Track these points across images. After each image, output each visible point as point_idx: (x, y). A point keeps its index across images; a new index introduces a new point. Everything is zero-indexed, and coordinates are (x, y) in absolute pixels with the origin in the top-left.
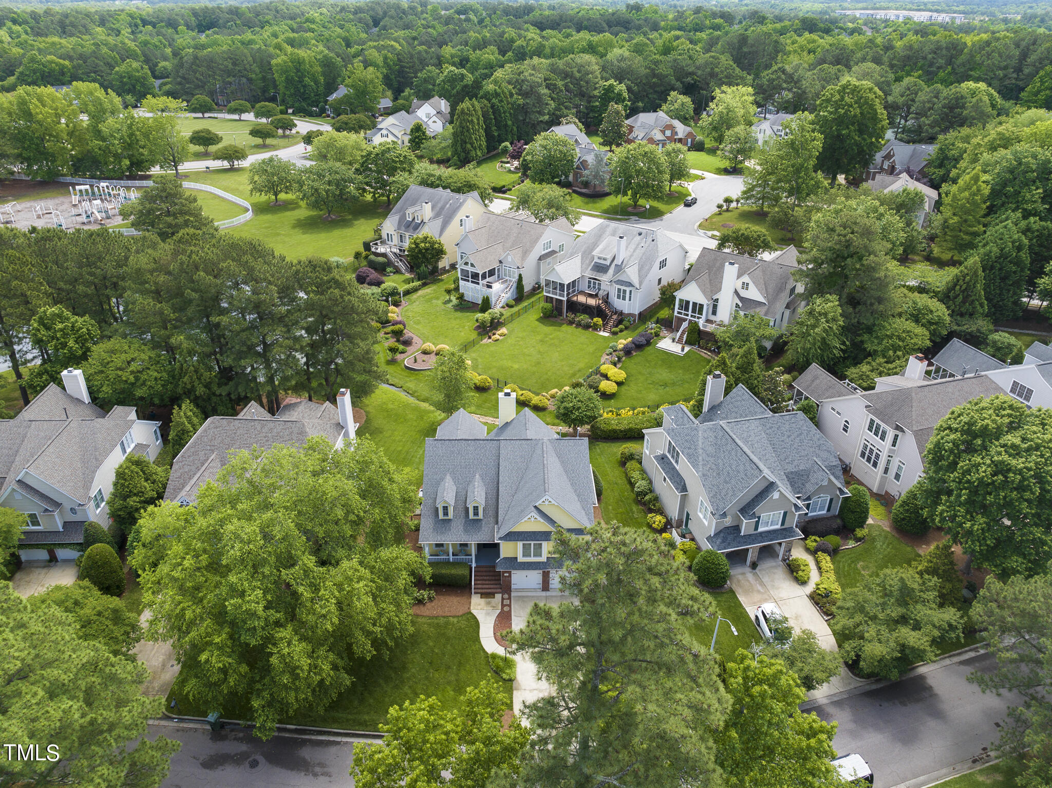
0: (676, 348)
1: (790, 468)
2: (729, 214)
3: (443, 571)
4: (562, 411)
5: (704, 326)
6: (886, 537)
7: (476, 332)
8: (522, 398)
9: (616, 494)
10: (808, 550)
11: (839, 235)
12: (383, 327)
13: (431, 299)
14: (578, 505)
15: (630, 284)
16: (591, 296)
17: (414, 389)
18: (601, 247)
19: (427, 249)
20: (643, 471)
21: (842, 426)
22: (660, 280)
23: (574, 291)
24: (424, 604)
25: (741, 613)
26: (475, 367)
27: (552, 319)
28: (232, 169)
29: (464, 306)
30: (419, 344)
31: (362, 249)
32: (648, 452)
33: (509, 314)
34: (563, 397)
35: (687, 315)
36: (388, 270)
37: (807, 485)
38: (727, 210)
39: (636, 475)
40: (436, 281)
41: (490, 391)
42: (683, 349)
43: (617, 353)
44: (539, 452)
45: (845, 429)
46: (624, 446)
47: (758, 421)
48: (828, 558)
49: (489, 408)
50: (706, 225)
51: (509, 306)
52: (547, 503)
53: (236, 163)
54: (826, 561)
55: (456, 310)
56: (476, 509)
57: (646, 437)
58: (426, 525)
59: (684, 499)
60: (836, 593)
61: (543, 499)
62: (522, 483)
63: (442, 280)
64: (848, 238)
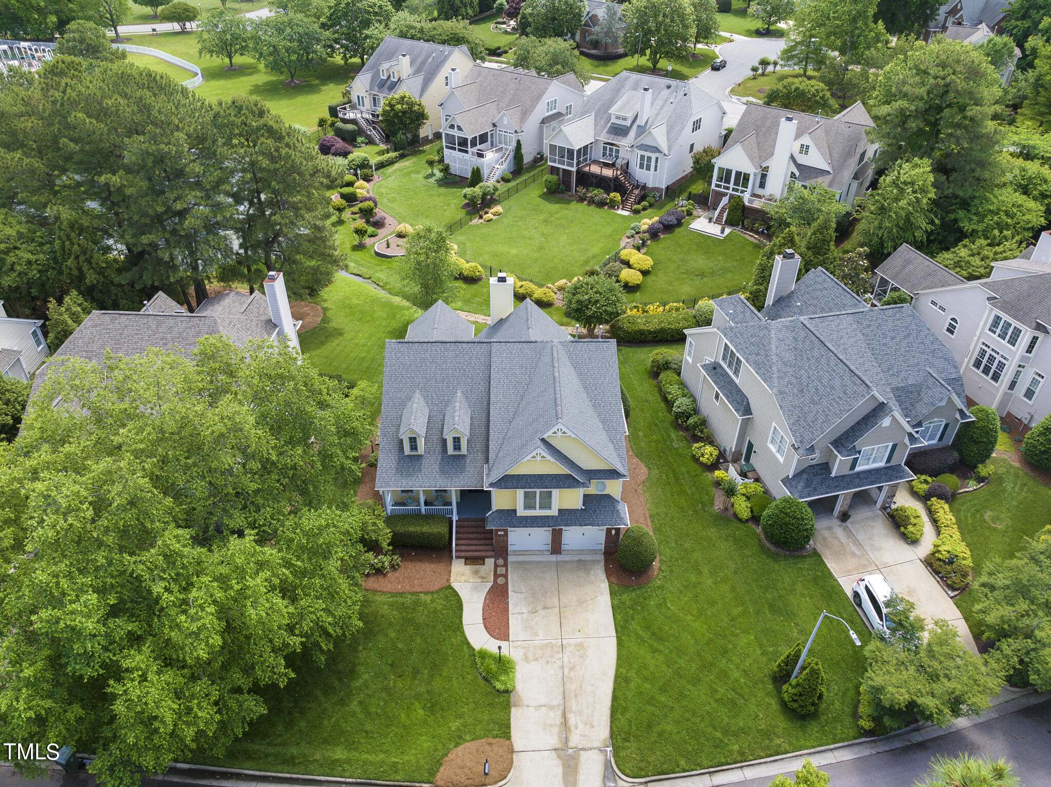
0: (714, 230)
1: (897, 382)
2: (765, 78)
3: (412, 529)
4: (574, 306)
5: (750, 201)
6: (1017, 476)
7: (464, 211)
8: (521, 291)
9: (648, 415)
10: (914, 494)
11: (936, 78)
12: (350, 206)
13: (410, 173)
14: (604, 436)
15: (656, 150)
16: (607, 165)
17: (385, 279)
18: (619, 104)
19: (404, 113)
20: (683, 385)
21: (947, 325)
22: (692, 146)
23: (585, 160)
24: (385, 575)
25: (832, 587)
26: (462, 253)
27: (557, 195)
28: (183, 32)
29: (450, 180)
30: (393, 225)
31: (326, 115)
32: (690, 360)
33: (504, 189)
34: (576, 288)
35: (728, 188)
36: (359, 139)
37: (918, 406)
38: (763, 74)
39: (673, 390)
40: (415, 153)
41: (481, 283)
42: (723, 231)
43: (641, 235)
44: (546, 359)
45: (951, 330)
46: (656, 351)
47: (850, 318)
48: (946, 507)
49: (480, 304)
50: (739, 90)
51: (505, 180)
52: (560, 434)
53: (188, 25)
54: (943, 510)
55: (440, 186)
56: (457, 440)
57: (689, 339)
58: (386, 462)
59: (746, 426)
60: (964, 559)
61: (555, 429)
62: (524, 403)
63: (424, 152)
64: (948, 80)
